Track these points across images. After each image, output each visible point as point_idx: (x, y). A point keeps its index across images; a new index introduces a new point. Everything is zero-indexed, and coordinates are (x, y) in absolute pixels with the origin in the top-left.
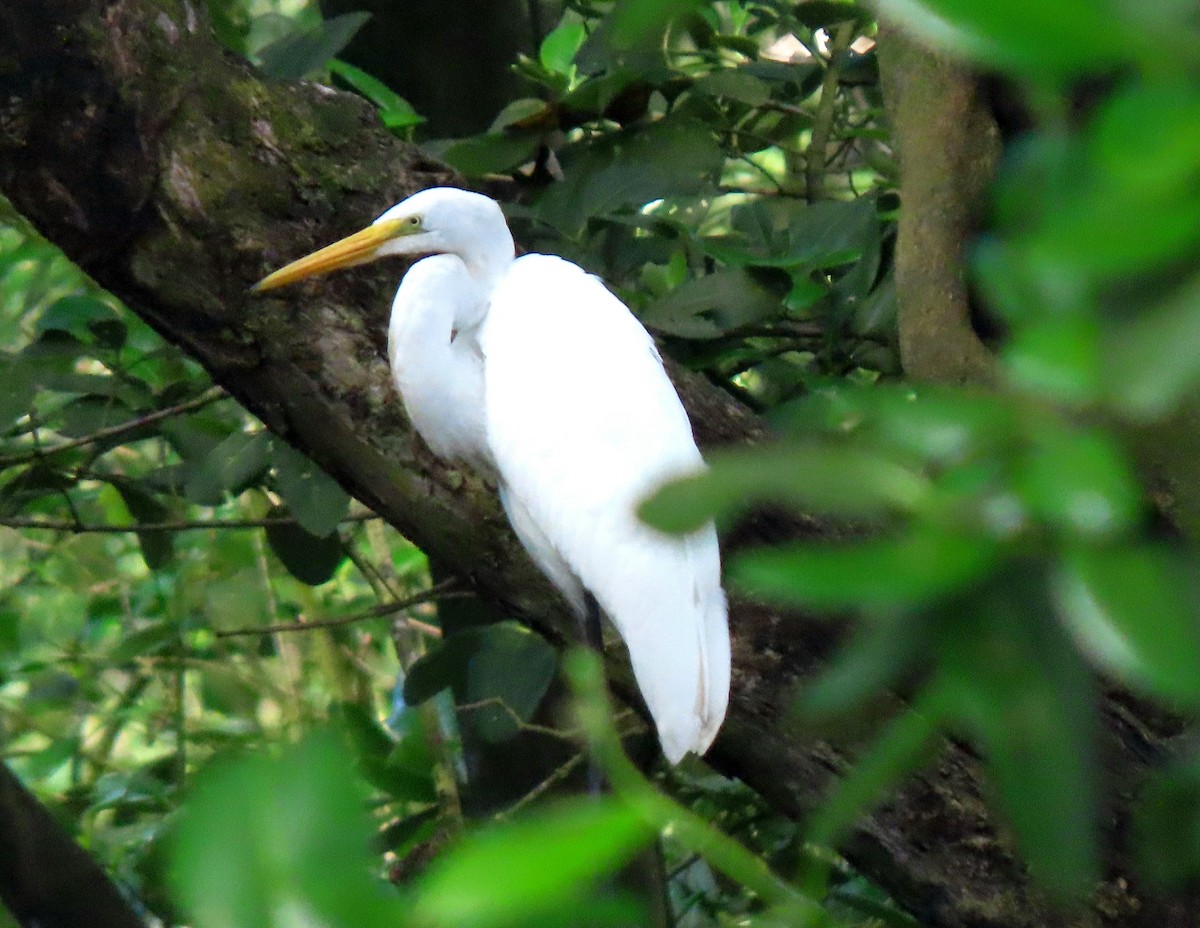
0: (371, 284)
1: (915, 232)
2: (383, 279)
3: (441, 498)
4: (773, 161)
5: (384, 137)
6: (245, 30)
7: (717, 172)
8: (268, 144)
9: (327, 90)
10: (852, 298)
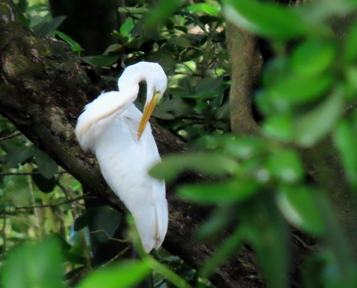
0: (67, 100)
1: (236, 88)
2: (71, 98)
3: (87, 166)
4: (192, 65)
5: (72, 55)
6: (29, 21)
7: (175, 68)
8: (36, 56)
9: (55, 40)
10: (215, 108)
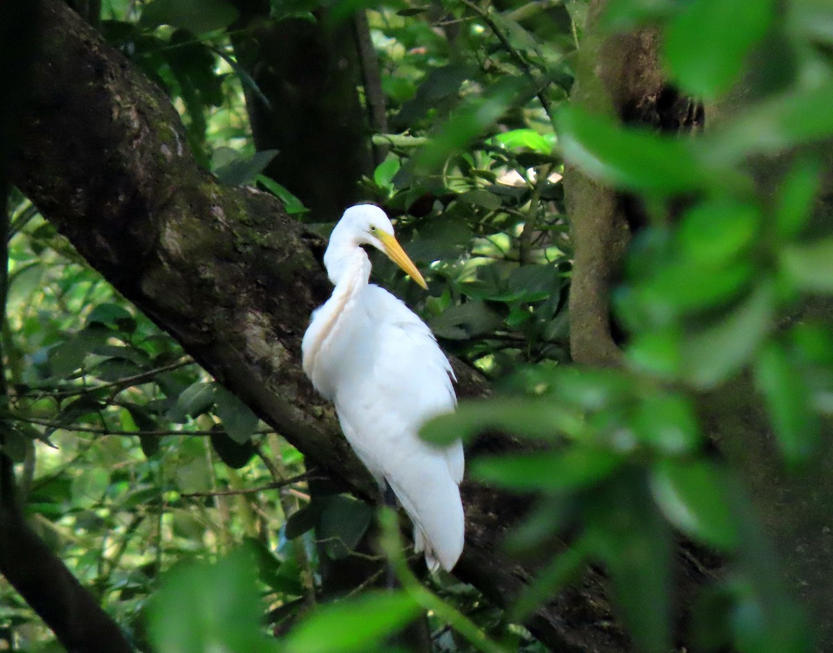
0: (276, 300)
1: (582, 282)
2: (282, 297)
3: (311, 420)
4: (502, 240)
5: (285, 218)
6: (210, 157)
7: (471, 246)
8: (220, 219)
9: (254, 191)
10: (543, 320)
